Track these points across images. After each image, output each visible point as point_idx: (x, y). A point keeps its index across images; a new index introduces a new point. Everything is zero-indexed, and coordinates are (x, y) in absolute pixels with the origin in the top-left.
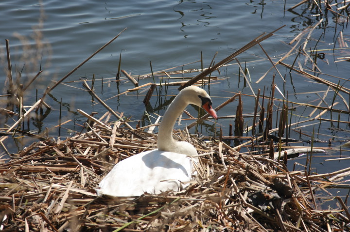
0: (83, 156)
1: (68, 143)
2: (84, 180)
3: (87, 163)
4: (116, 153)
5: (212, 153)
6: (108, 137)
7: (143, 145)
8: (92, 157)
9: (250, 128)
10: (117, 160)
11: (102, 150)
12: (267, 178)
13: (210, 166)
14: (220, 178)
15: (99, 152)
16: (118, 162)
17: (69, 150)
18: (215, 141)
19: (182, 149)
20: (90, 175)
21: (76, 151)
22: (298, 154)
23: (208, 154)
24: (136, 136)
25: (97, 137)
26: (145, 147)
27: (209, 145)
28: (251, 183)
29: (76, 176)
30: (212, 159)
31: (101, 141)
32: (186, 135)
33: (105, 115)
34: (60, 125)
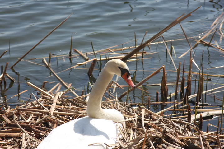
0: (26, 123)
1: (16, 111)
2: (24, 144)
3: (28, 128)
4: (54, 120)
5: (136, 118)
6: (50, 105)
7: (79, 112)
8: (34, 123)
9: (173, 94)
10: (55, 125)
11: (42, 117)
12: (182, 141)
13: (134, 130)
14: (141, 141)
15: (40, 119)
16: (56, 127)
17: (15, 117)
18: (140, 107)
19: (108, 116)
20: (31, 139)
21: (21, 118)
22: (212, 116)
23: (133, 119)
24: (73, 104)
25: (41, 106)
26: (80, 113)
27: (135, 111)
28: (168, 145)
29: (18, 140)
30: (135, 123)
31: (43, 109)
32: (116, 103)
33: (56, 85)
34: (18, 94)
